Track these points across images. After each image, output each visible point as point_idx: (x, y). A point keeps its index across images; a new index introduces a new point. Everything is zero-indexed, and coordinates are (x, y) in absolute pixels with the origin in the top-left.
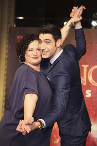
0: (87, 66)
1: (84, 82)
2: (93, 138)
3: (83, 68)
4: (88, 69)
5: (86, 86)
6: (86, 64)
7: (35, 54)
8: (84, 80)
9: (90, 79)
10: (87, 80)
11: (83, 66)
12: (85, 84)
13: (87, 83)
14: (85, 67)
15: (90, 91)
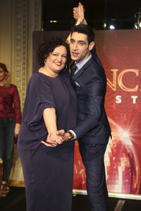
0: (117, 70)
1: (114, 88)
2: (124, 146)
3: (112, 72)
4: (118, 73)
9: (120, 83)
11: (112, 70)
12: (115, 90)
13: (117, 89)
14: (115, 71)
15: (120, 97)
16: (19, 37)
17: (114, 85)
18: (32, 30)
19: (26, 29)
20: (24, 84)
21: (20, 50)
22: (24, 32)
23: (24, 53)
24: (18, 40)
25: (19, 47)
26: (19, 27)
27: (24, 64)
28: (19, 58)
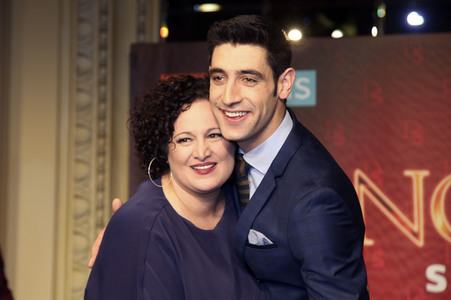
0: (425, 173)
1: (416, 235)
3: (409, 180)
4: (430, 185)
5: (424, 249)
6: (420, 166)
7: (202, 156)
8: (415, 228)
9: (439, 220)
10: (429, 226)
11: (408, 173)
12: (420, 243)
13: (427, 239)
14: (417, 176)
15: (442, 268)
16: (85, 63)
17: (418, 226)
18: (130, 38)
19: (109, 35)
20: (99, 225)
21: (89, 106)
22: (103, 47)
23: (102, 117)
24: (80, 73)
25: (84, 98)
26: (86, 29)
27: (101, 153)
28: (83, 133)
